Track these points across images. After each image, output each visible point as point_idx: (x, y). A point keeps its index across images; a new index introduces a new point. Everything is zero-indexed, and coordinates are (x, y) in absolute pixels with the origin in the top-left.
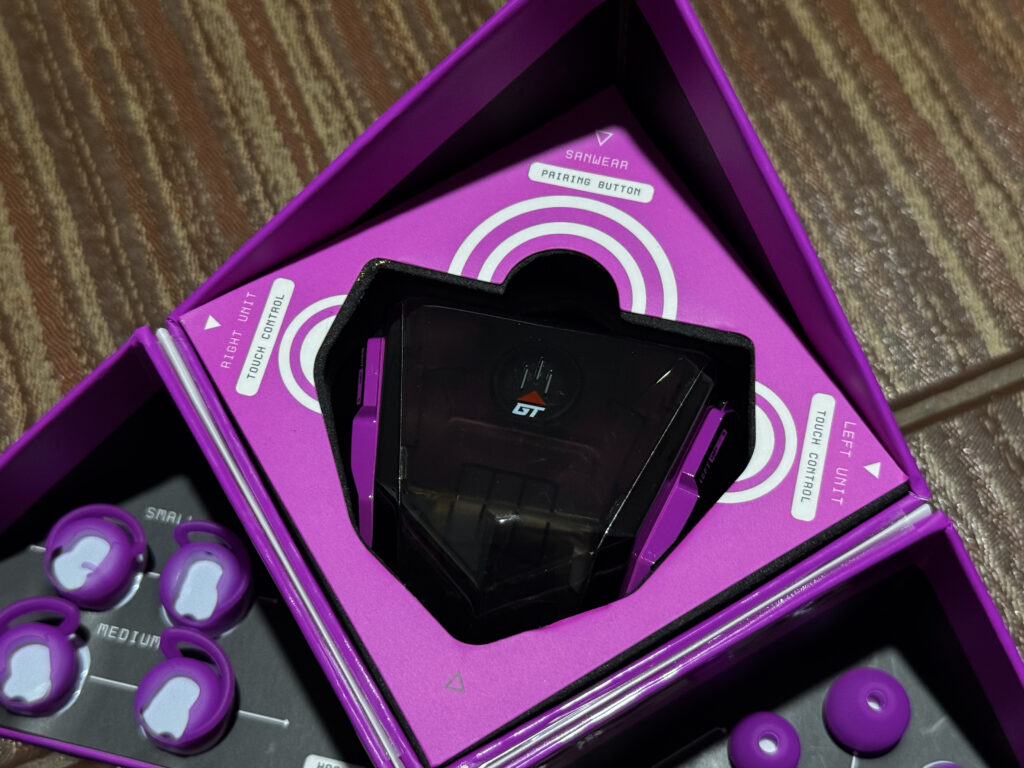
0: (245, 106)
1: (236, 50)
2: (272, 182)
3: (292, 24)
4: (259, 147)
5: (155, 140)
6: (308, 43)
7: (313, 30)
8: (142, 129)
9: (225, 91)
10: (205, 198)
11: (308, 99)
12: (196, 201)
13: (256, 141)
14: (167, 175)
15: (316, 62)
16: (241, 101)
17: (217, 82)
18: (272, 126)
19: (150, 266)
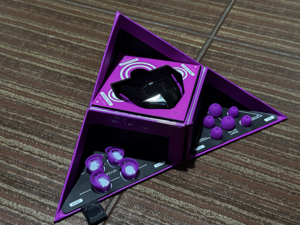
0: (48, 107)
1: (38, 102)
2: (64, 113)
3: (43, 95)
4: (56, 111)
5: (37, 119)
6: (49, 95)
7: (47, 93)
8: (33, 120)
9: (42, 108)
10: (55, 121)
11: (58, 101)
12: (54, 122)
13: (55, 110)
14: (45, 122)
15: (53, 97)
16: (46, 107)
17: (39, 108)
18: (55, 107)
19: (56, 134)
